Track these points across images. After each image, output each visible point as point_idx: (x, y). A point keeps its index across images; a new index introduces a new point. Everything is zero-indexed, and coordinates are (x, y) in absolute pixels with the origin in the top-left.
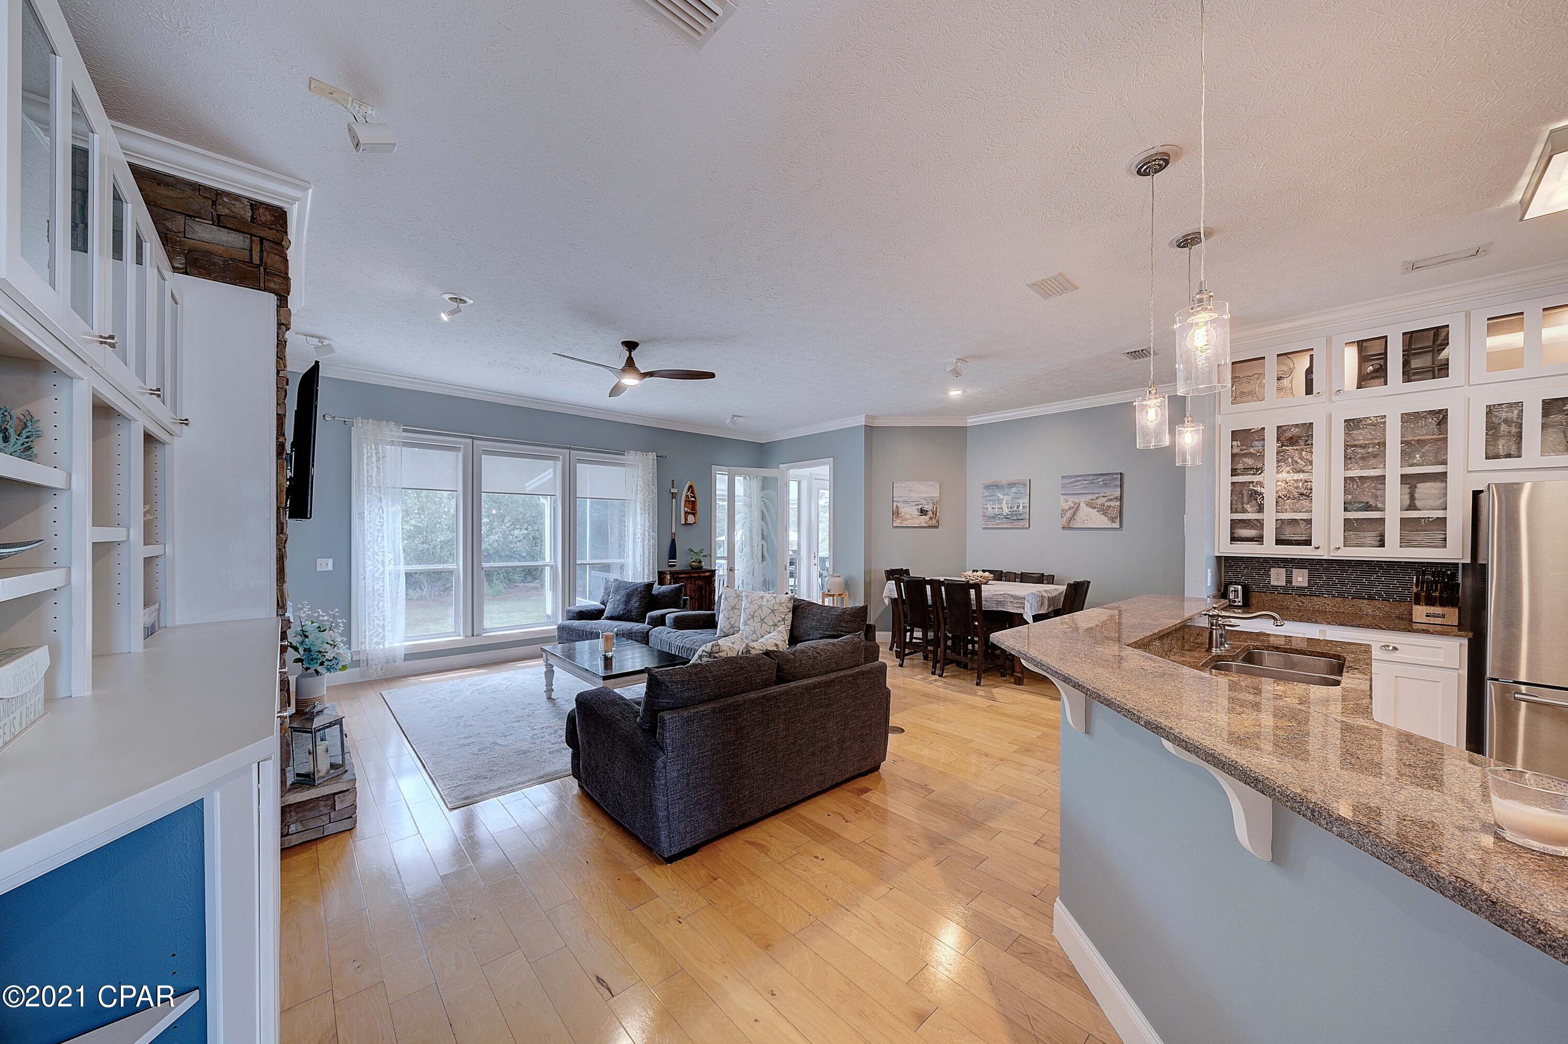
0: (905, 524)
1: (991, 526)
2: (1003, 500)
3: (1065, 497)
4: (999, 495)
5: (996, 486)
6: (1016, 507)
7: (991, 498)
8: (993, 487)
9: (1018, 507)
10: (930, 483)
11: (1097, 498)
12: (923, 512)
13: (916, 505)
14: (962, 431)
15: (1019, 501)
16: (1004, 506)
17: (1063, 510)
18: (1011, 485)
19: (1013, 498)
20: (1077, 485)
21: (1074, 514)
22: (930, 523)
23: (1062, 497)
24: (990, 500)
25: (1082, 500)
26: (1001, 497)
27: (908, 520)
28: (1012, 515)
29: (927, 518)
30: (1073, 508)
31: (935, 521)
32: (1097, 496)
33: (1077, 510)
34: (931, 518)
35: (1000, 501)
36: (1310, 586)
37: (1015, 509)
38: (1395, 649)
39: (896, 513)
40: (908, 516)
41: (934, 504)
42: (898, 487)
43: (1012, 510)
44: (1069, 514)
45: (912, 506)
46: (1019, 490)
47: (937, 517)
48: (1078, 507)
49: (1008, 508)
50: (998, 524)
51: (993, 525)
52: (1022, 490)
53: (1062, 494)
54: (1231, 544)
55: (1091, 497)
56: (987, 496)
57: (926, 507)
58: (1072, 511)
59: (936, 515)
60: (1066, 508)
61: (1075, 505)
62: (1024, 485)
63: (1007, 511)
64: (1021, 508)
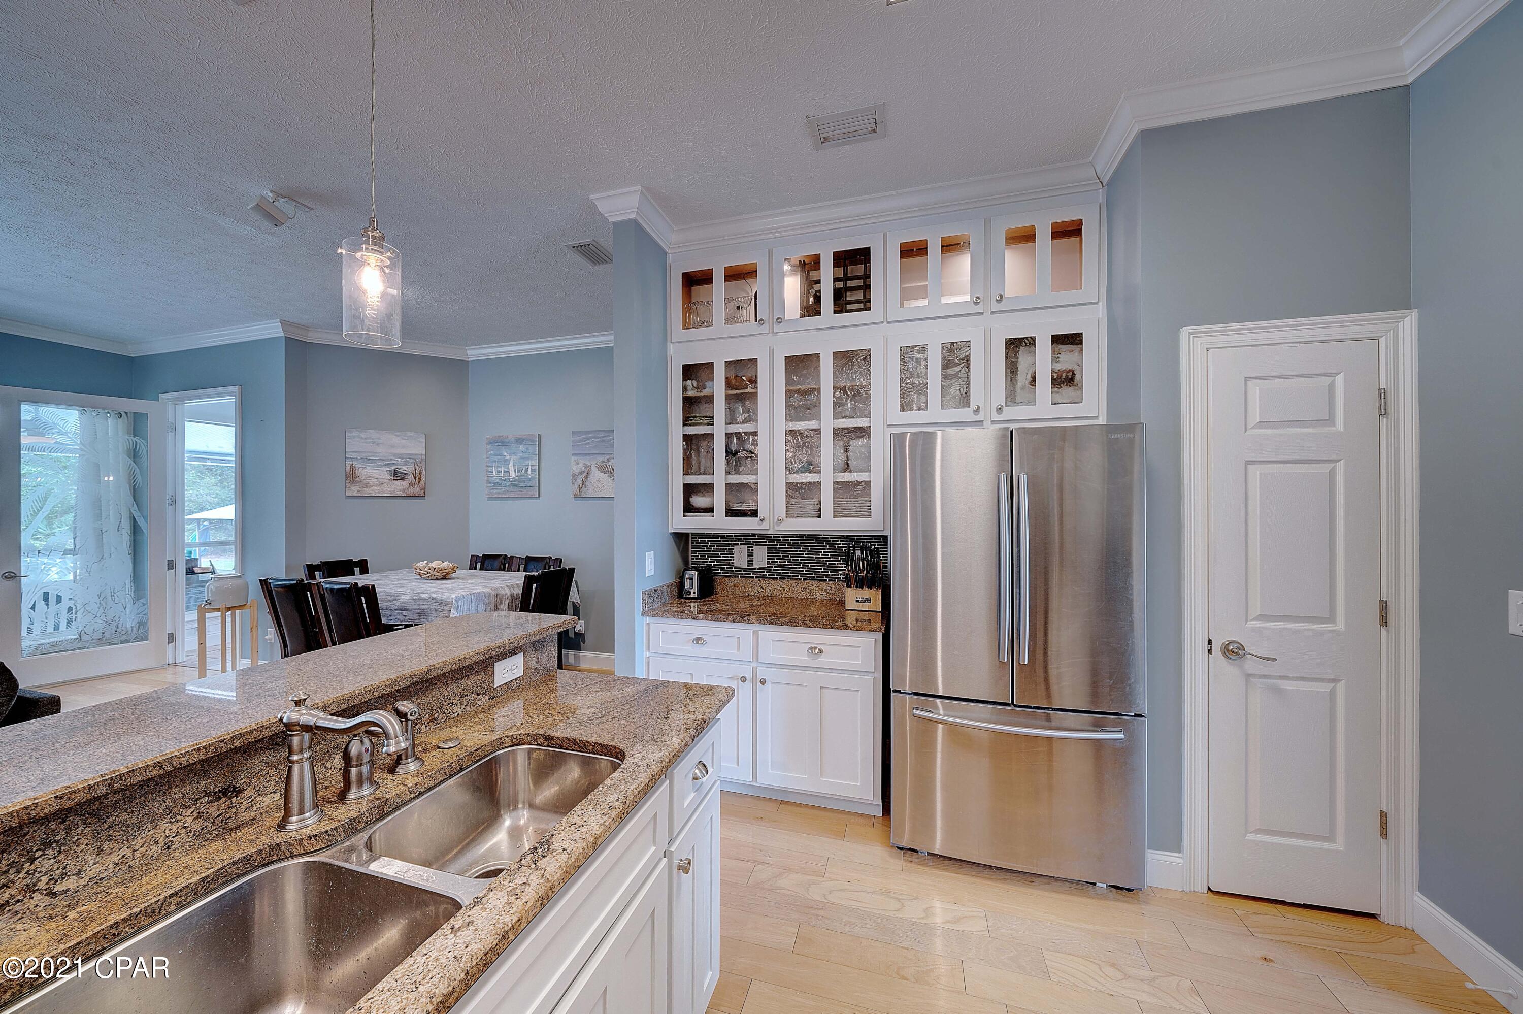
0: (367, 492)
1: (496, 496)
2: (509, 460)
3: (576, 458)
4: (505, 454)
5: (502, 442)
6: (524, 471)
7: (496, 458)
8: (498, 442)
9: (527, 470)
10: (409, 434)
11: (608, 460)
12: (397, 475)
13: (386, 465)
14: (461, 367)
15: (527, 463)
16: (511, 469)
17: (574, 475)
18: (519, 441)
19: (522, 458)
20: (588, 444)
21: (585, 480)
22: (411, 491)
23: (573, 458)
24: (495, 461)
25: (594, 463)
26: (508, 457)
27: (371, 486)
28: (519, 481)
29: (405, 484)
30: (584, 472)
31: (418, 489)
32: (608, 457)
33: (588, 474)
34: (411, 485)
35: (506, 462)
36: (769, 566)
37: (523, 473)
38: (821, 652)
39: (352, 477)
40: (373, 481)
41: (415, 464)
42: (354, 437)
43: (519, 474)
44: (579, 481)
45: (381, 466)
46: (527, 449)
47: (422, 482)
48: (589, 471)
49: (515, 471)
50: (505, 492)
51: (499, 493)
52: (531, 449)
53: (572, 454)
54: (684, 516)
55: (601, 459)
56: (491, 455)
57: (403, 469)
58: (582, 476)
59: (420, 480)
60: (577, 471)
61: (586, 468)
62: (533, 441)
63: (514, 475)
64: (529, 472)
